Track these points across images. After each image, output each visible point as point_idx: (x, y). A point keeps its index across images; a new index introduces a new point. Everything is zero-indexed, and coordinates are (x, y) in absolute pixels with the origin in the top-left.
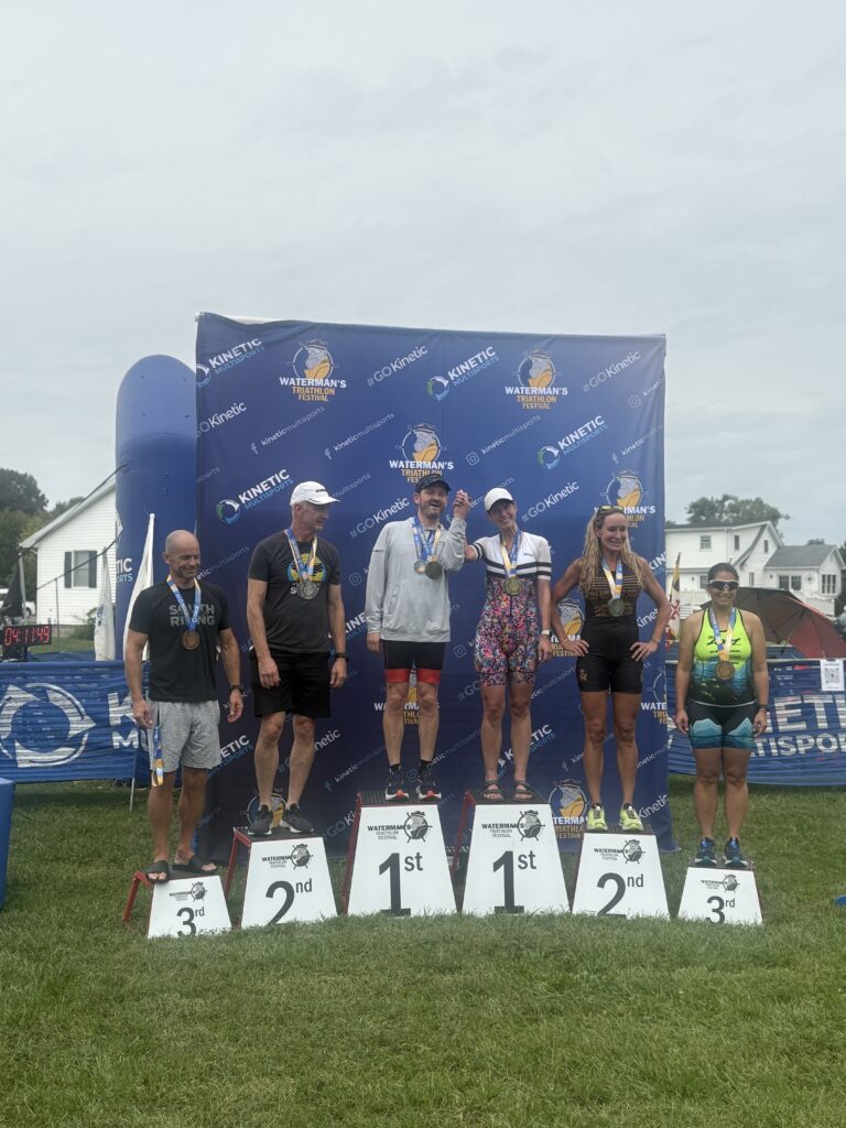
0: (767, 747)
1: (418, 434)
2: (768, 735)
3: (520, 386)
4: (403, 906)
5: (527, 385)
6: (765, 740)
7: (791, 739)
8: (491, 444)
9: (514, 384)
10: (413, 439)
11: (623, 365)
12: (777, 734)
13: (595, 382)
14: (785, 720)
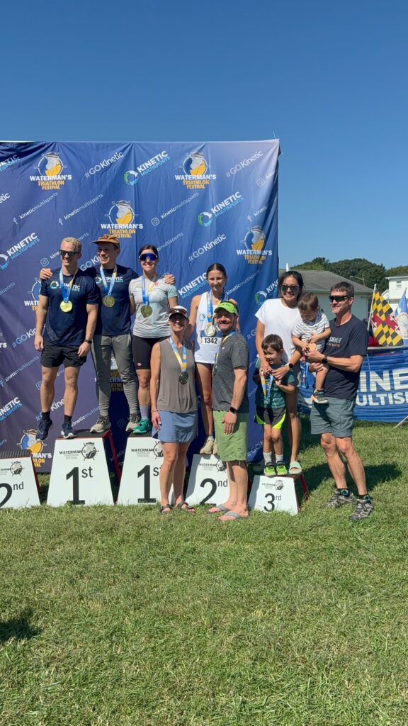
0: (386, 399)
1: (119, 207)
2: (388, 392)
3: (184, 175)
4: (80, 499)
5: (189, 174)
6: (386, 395)
7: (401, 394)
8: (167, 212)
9: (181, 173)
10: (116, 210)
11: (252, 160)
12: (393, 391)
13: (234, 171)
14: (399, 382)
